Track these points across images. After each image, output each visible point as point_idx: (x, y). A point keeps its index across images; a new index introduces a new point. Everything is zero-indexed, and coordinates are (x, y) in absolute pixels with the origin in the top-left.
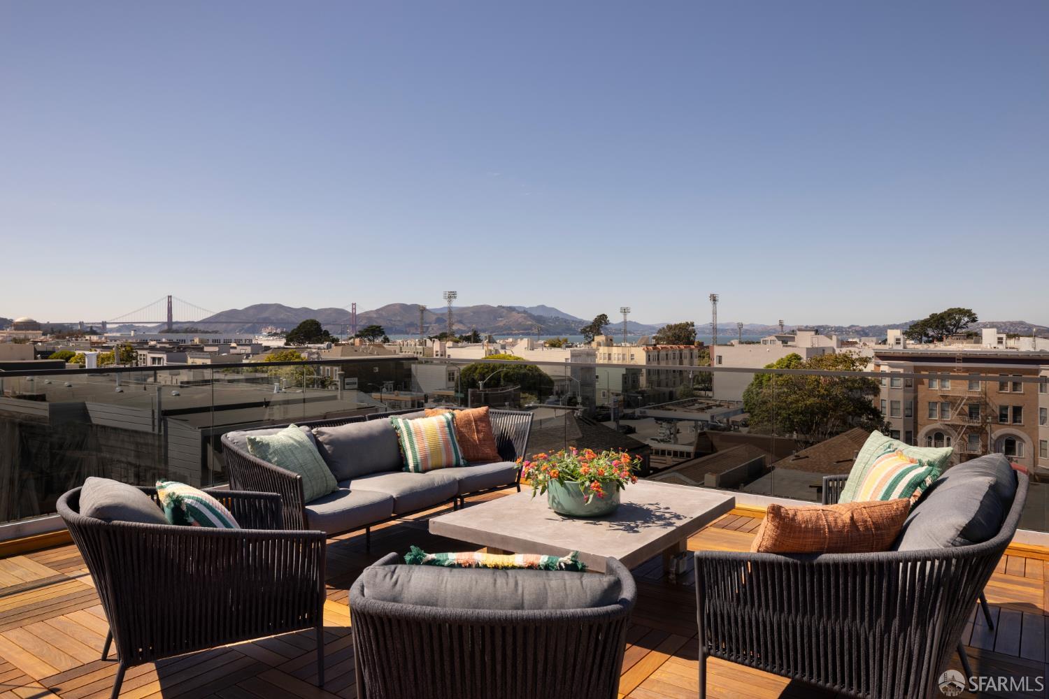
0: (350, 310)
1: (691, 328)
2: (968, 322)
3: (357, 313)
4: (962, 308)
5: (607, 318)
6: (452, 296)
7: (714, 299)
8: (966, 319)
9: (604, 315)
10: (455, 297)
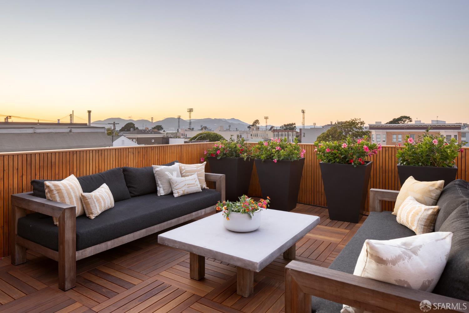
0: (151, 121)
1: (294, 125)
2: (408, 122)
3: (154, 122)
4: (406, 116)
5: (258, 121)
6: (191, 110)
7: (303, 112)
8: (408, 120)
9: (257, 120)
10: (192, 111)
